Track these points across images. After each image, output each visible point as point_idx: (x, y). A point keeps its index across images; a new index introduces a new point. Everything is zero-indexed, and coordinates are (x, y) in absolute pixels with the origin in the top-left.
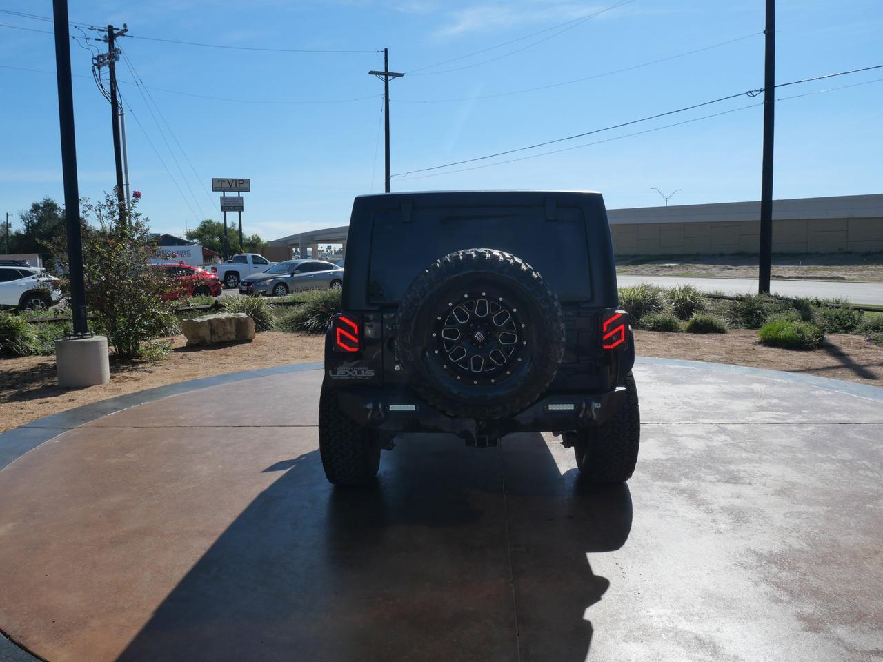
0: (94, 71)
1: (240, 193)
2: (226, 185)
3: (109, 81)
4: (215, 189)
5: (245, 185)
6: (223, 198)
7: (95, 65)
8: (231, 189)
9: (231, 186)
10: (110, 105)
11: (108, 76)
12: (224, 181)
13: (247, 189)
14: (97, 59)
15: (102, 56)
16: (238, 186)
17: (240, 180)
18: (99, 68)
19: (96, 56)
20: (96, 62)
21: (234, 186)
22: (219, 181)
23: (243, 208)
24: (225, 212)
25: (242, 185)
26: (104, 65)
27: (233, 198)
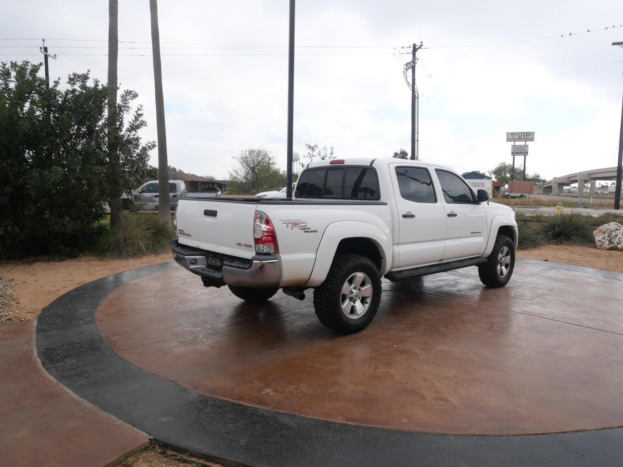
0: (404, 72)
2: (517, 137)
3: (411, 78)
4: (508, 140)
5: (530, 137)
6: (514, 146)
7: (405, 69)
8: (520, 139)
10: (411, 91)
11: (411, 75)
12: (515, 134)
13: (532, 140)
14: (406, 65)
15: (409, 63)
16: (525, 137)
17: (527, 133)
18: (407, 70)
20: (405, 67)
21: (522, 137)
22: (512, 134)
23: (527, 153)
24: (514, 156)
25: (528, 136)
26: (410, 68)
27: (521, 146)
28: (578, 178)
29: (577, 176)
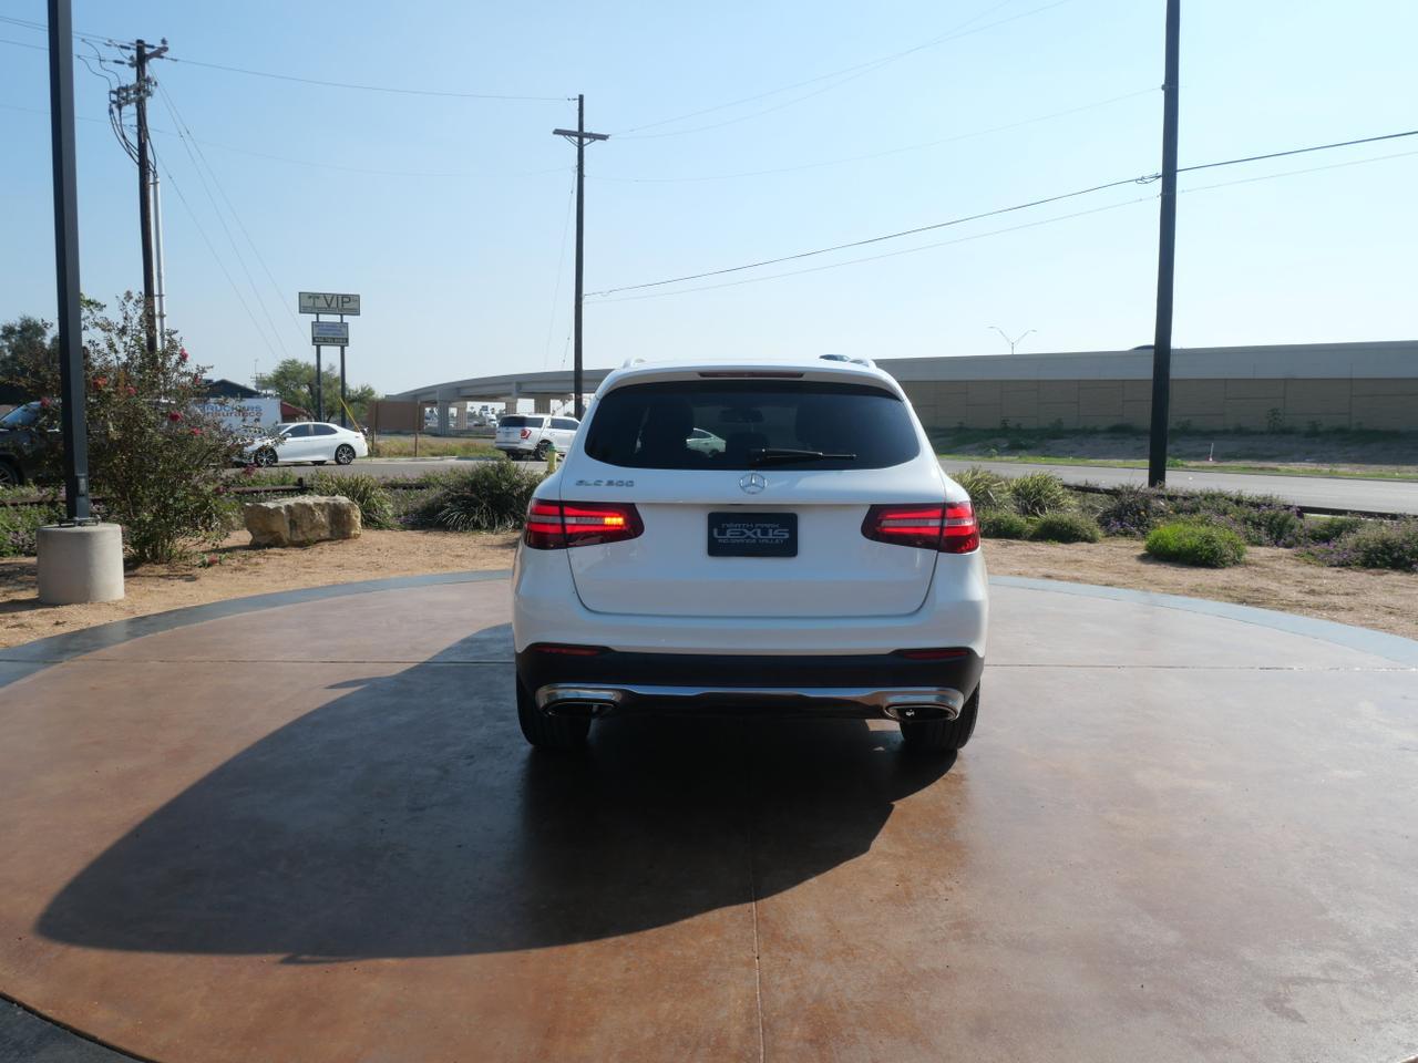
0: (111, 111)
1: (345, 317)
2: (321, 303)
3: (136, 129)
4: (303, 310)
5: (351, 305)
6: (316, 325)
7: (114, 102)
8: (328, 310)
9: (329, 306)
10: (137, 167)
11: (134, 120)
12: (318, 297)
13: (356, 312)
14: (117, 93)
15: (126, 89)
16: (340, 305)
17: (344, 296)
18: (120, 107)
19: (115, 89)
20: (114, 97)
21: (334, 305)
22: (310, 297)
23: (347, 340)
24: (318, 347)
25: (347, 304)
26: (128, 103)
27: (333, 325)
28: (437, 397)
29: (435, 392)
